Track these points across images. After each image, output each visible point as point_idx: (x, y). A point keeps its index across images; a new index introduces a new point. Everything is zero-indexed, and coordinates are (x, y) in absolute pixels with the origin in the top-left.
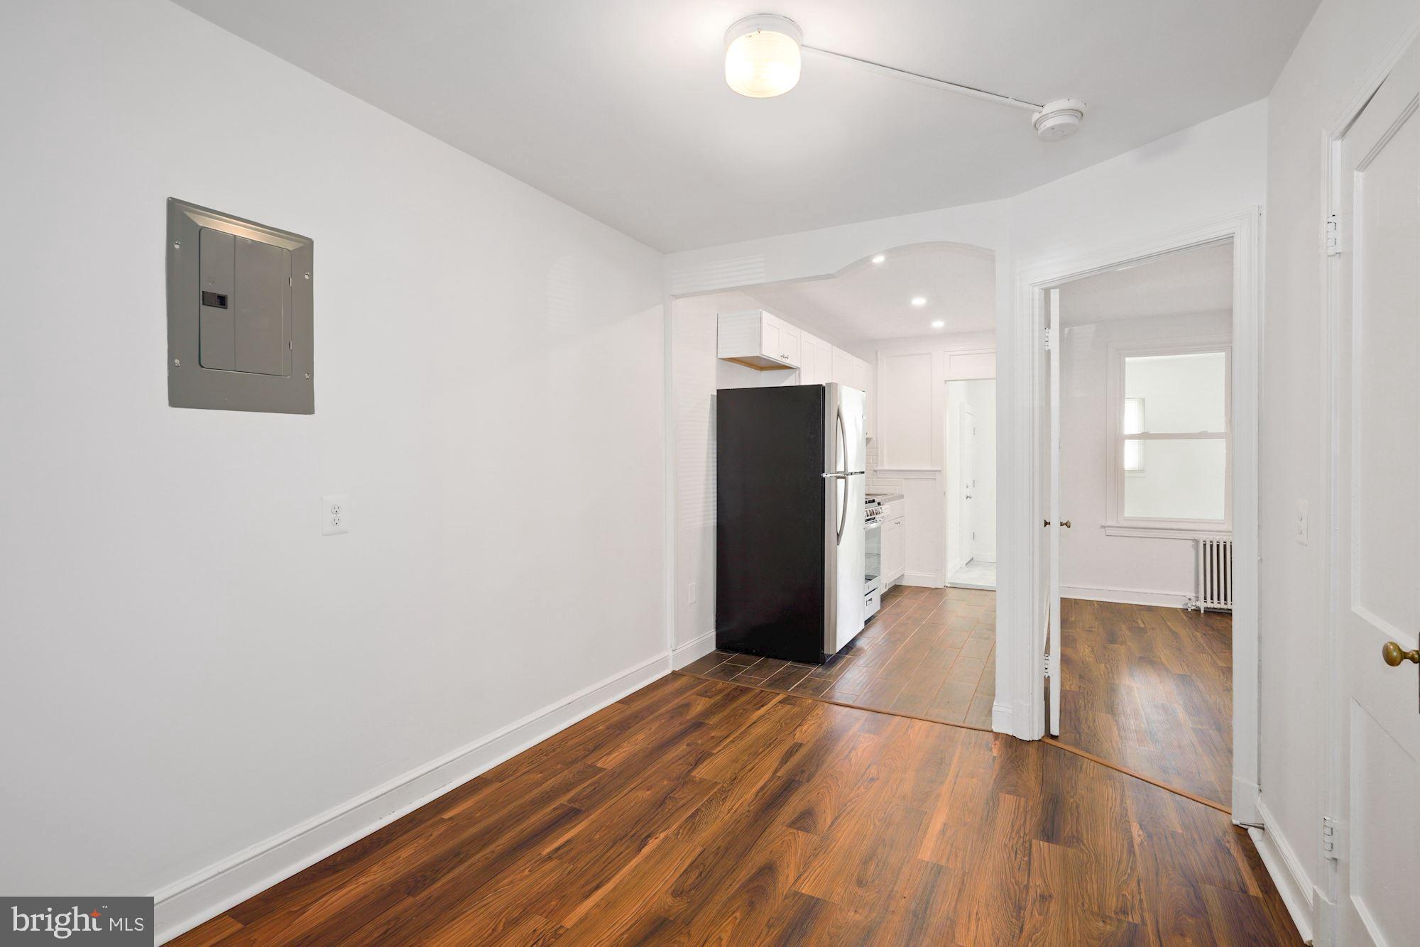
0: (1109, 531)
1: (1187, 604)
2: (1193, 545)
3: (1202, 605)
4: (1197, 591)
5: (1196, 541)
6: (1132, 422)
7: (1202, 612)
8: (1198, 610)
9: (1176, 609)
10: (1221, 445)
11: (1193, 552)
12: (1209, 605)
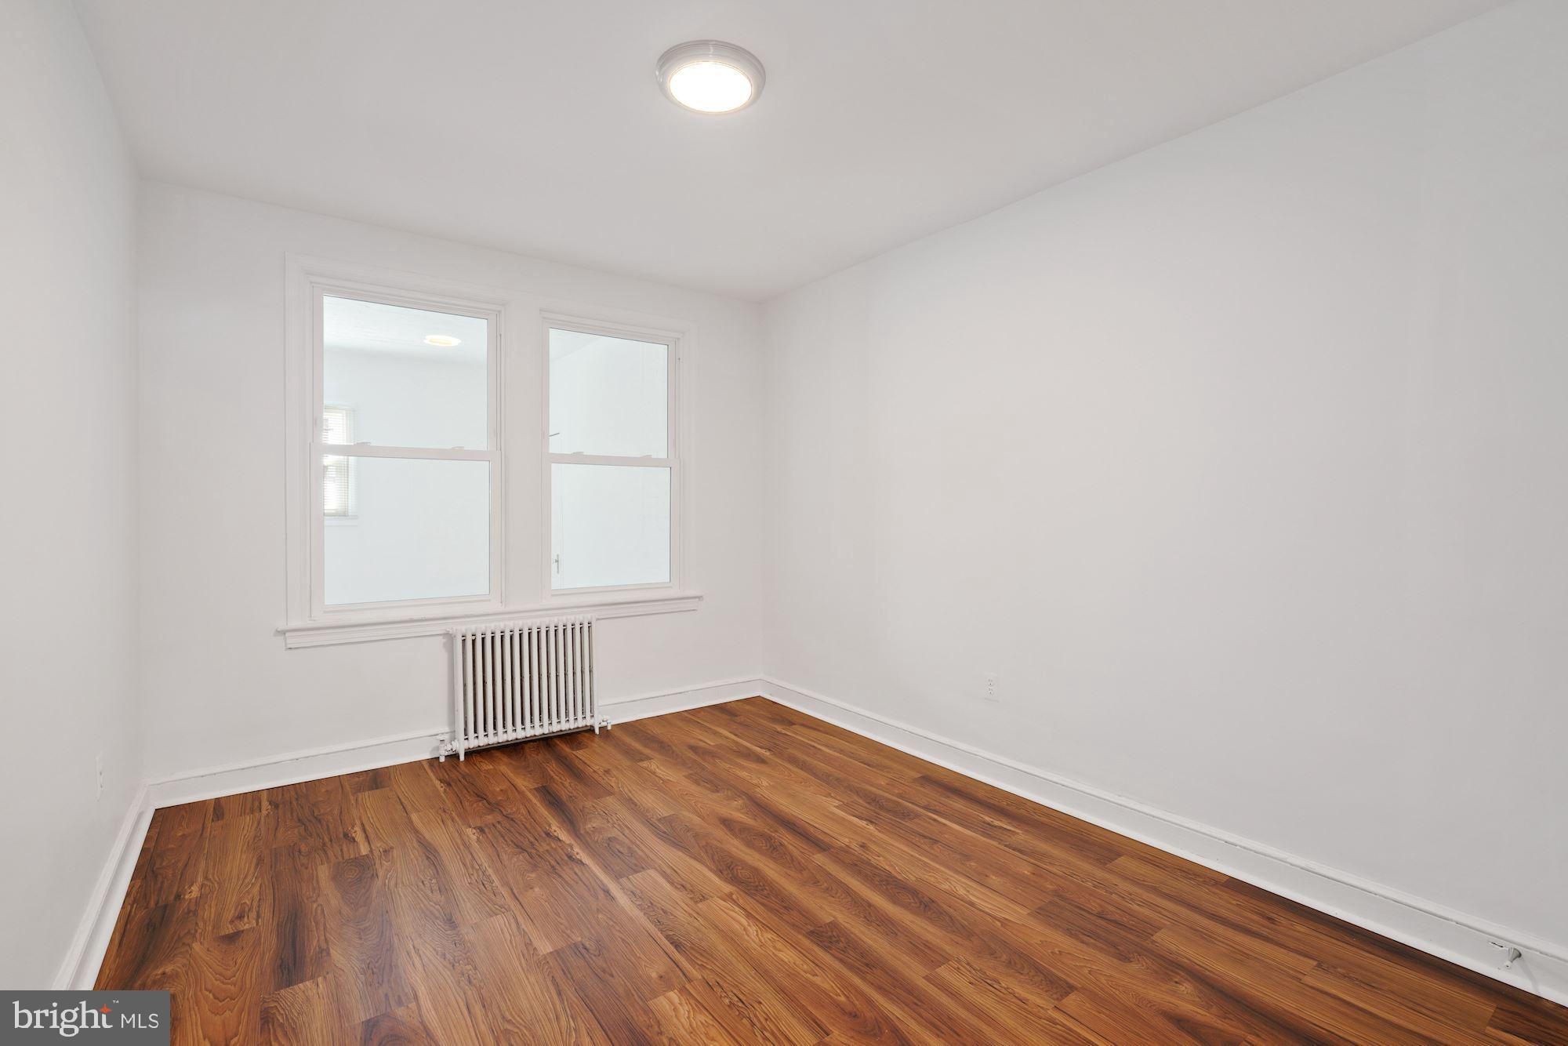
0: (293, 641)
1: (438, 748)
2: (444, 644)
3: (461, 747)
4: (452, 722)
5: (449, 637)
6: (336, 430)
7: (462, 758)
8: (456, 756)
9: (418, 764)
10: (480, 471)
11: (444, 656)
12: (473, 743)
